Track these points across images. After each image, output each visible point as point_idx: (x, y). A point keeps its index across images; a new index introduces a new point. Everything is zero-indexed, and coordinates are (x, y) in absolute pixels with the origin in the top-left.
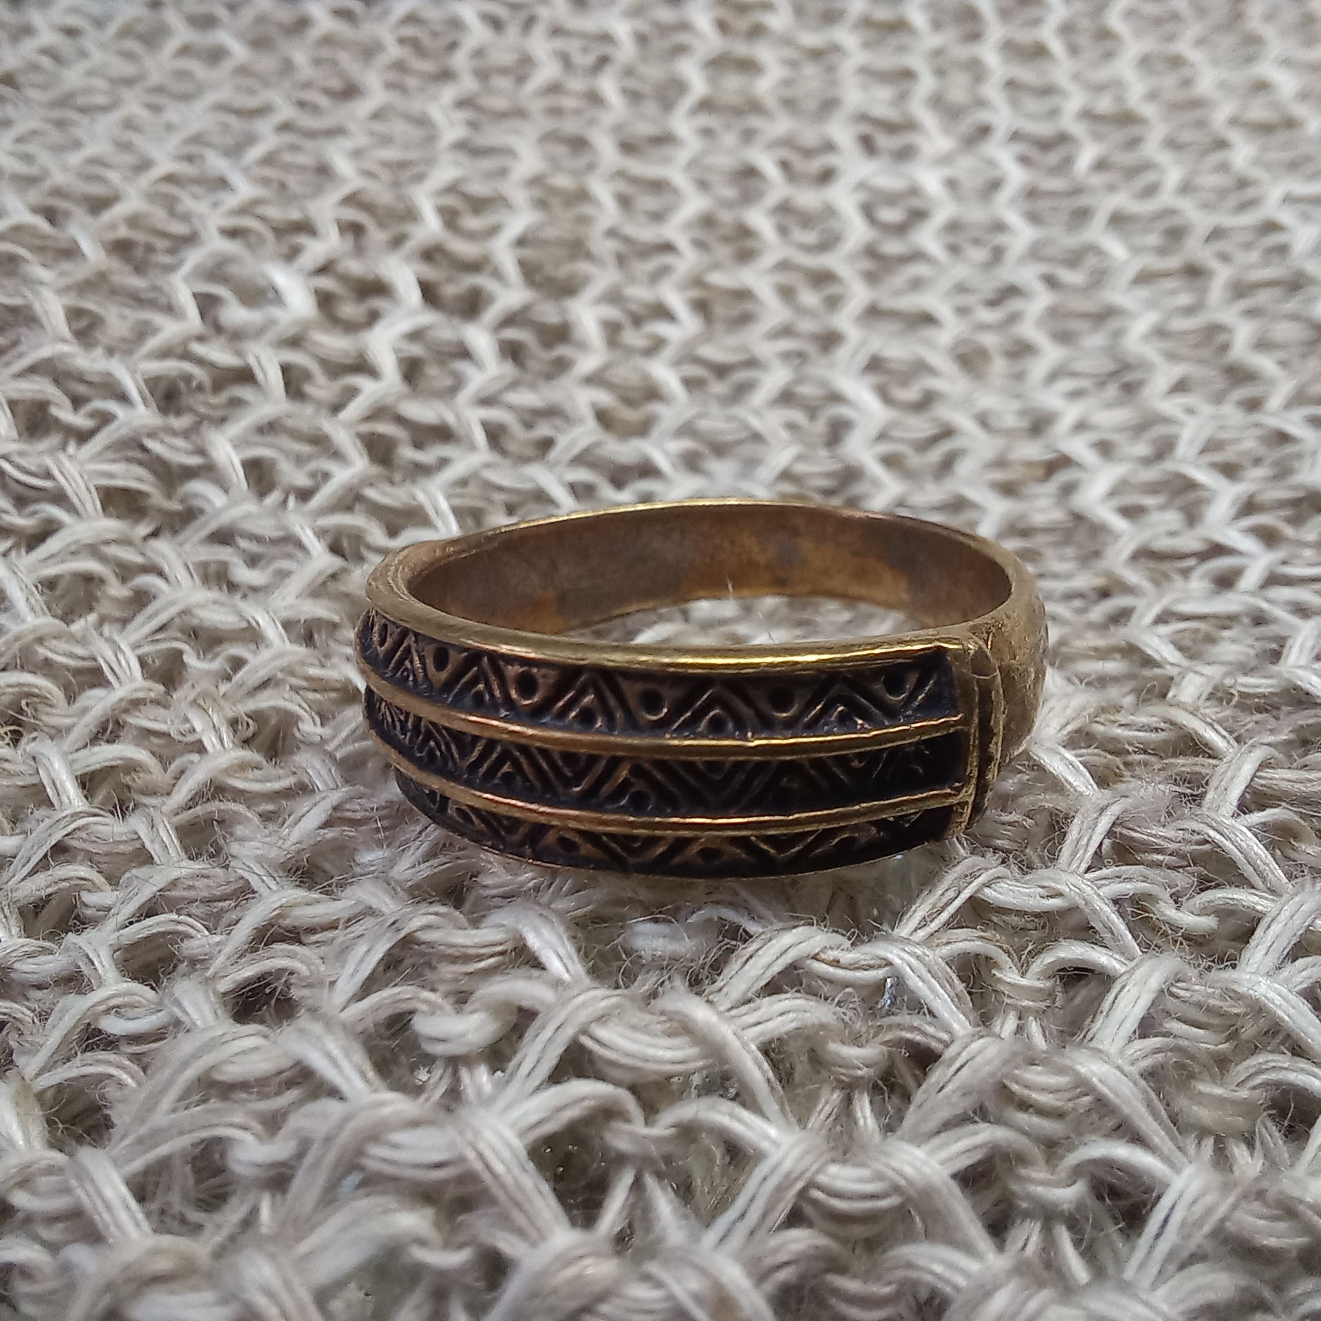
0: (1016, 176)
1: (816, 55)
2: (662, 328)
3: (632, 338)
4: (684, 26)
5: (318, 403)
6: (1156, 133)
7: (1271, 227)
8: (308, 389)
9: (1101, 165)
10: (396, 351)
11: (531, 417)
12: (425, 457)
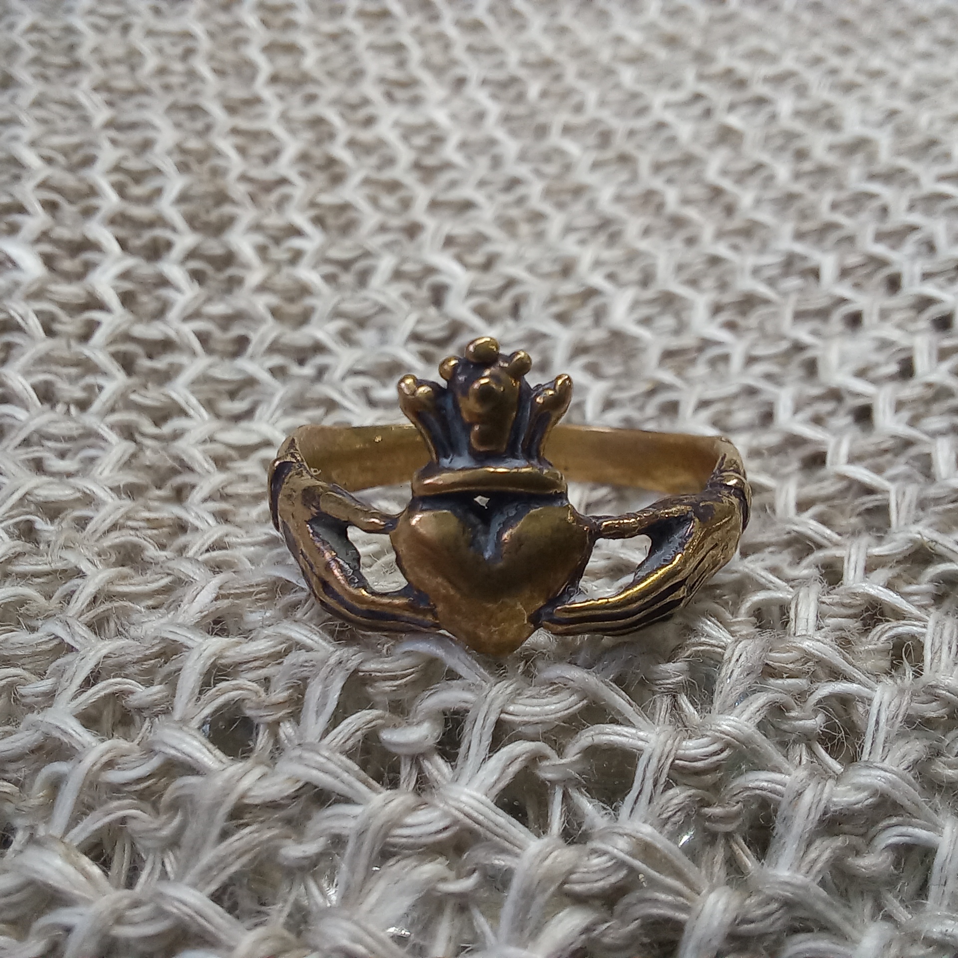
0: (494, 109)
1: (334, 37)
2: (296, 243)
3: (279, 254)
4: (239, 25)
5: (69, 336)
6: (571, 70)
7: (661, 126)
8: (57, 327)
9: (544, 94)
10: (115, 288)
11: (226, 322)
12: (161, 363)
